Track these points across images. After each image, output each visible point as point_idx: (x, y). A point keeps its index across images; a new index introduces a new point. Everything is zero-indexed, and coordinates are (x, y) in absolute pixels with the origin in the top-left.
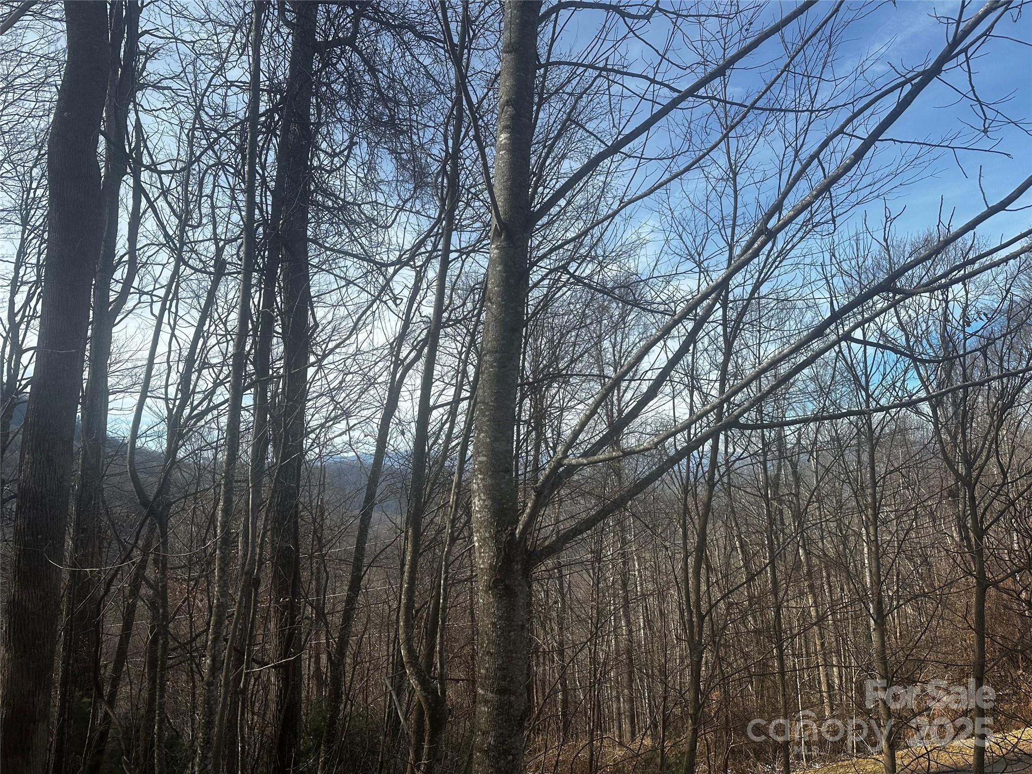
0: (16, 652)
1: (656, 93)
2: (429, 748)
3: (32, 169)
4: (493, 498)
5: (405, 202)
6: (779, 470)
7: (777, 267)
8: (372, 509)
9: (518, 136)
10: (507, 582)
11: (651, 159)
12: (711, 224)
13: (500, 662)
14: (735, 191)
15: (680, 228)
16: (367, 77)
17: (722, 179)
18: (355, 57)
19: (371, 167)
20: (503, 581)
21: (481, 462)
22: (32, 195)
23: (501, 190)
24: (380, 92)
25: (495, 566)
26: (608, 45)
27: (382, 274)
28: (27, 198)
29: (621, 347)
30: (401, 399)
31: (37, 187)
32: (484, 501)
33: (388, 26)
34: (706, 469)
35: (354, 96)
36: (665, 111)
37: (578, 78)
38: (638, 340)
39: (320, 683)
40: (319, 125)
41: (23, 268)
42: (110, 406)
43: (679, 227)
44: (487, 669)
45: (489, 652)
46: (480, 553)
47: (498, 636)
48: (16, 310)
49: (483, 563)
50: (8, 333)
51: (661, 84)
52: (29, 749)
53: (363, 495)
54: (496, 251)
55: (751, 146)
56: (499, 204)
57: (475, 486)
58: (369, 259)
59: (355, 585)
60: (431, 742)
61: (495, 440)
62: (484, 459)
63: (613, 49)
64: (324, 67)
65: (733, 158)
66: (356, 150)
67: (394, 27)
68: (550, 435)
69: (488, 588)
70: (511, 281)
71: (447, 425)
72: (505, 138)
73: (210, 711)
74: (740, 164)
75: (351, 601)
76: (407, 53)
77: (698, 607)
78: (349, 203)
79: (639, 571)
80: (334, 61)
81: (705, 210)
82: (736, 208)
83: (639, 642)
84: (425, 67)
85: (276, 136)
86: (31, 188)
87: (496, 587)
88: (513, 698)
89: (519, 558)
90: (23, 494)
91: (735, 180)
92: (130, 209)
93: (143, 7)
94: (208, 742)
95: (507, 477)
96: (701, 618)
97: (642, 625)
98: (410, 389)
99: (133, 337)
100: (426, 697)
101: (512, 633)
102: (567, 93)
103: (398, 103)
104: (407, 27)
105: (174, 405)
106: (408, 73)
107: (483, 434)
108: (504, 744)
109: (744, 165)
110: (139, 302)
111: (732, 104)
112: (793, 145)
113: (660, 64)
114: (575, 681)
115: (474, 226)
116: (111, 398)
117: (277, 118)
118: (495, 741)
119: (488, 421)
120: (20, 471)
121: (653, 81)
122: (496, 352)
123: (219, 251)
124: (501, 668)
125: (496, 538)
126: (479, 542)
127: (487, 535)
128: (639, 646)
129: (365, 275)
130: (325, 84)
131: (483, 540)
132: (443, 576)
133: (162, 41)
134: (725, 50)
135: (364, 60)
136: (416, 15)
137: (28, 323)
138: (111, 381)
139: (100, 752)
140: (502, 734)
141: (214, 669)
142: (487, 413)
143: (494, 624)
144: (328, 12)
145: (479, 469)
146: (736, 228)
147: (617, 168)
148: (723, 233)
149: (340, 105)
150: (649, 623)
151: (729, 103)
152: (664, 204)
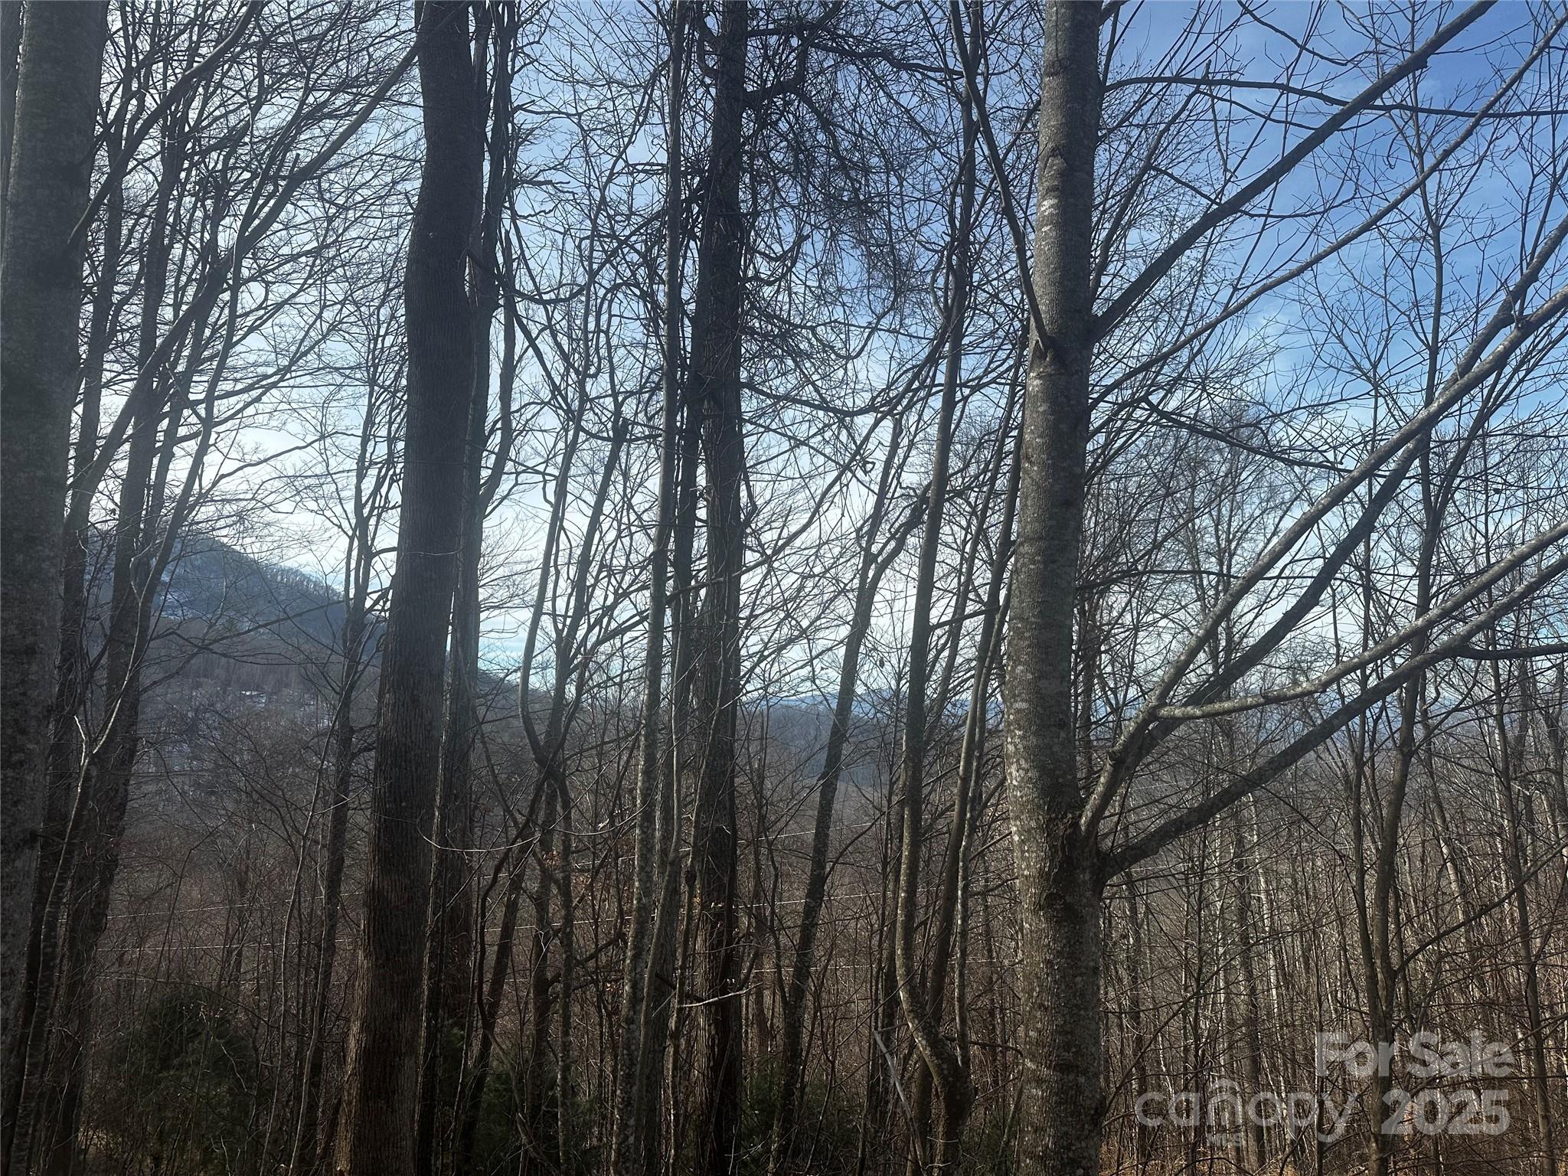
0: (377, 959)
1: (1291, 108)
2: (946, 1145)
3: (379, 308)
4: (1041, 768)
5: (879, 318)
6: (1524, 728)
7: (1522, 381)
8: (836, 778)
9: (1071, 200)
10: (1068, 899)
11: (1283, 217)
12: (1394, 315)
13: (1060, 1021)
14: (1439, 257)
15: (1339, 325)
16: (821, 137)
17: (1413, 238)
18: (804, 109)
19: (825, 271)
20: (1061, 898)
21: (1018, 711)
22: (379, 346)
23: (1044, 286)
24: (840, 158)
25: (1048, 874)
26: (1205, 40)
27: (846, 427)
28: (375, 349)
29: (1229, 525)
30: (875, 613)
31: (386, 334)
32: (1027, 771)
33: (852, 56)
34: (1396, 726)
35: (802, 166)
36: (1319, 136)
37: (1156, 100)
38: (1257, 512)
39: (766, 1033)
40: (756, 214)
41: (372, 443)
42: (483, 627)
43: (1337, 323)
44: (1039, 1031)
45: (1041, 1005)
46: (1023, 852)
47: (1055, 982)
48: (364, 500)
49: (1028, 867)
50: (354, 530)
51: (1301, 92)
52: (393, 1092)
53: (823, 757)
54: (1037, 382)
55: (1466, 179)
56: (1043, 308)
57: (1011, 748)
58: (825, 406)
59: (816, 890)
60: (947, 1135)
61: (1041, 676)
62: (1024, 705)
63: (1214, 47)
64: (761, 129)
65: (1432, 202)
66: (807, 247)
67: (860, 56)
68: (1109, 669)
69: (1038, 907)
70: (1064, 427)
71: (946, 653)
72: (1052, 206)
73: (631, 1060)
74: (1446, 211)
75: (810, 912)
76: (881, 94)
77: (1386, 958)
78: (796, 326)
79: (1267, 892)
80: (774, 117)
81: (1382, 293)
82: (1440, 286)
83: (1269, 1008)
84: (907, 111)
85: (694, 238)
86: (378, 336)
87: (1050, 906)
88: (1082, 1080)
89: (1086, 863)
90: (383, 745)
91: (1437, 239)
92: (502, 355)
93: (514, 73)
94: (629, 1104)
95: (1063, 735)
96: (1391, 975)
97: (1273, 979)
98: (888, 597)
99: (508, 534)
100: (939, 1066)
101: (1079, 979)
102: (1138, 126)
103: (867, 170)
104: (879, 55)
105: (564, 625)
106: (884, 123)
107: (1020, 668)
108: (1069, 1150)
109: (1453, 213)
110: (516, 484)
111: (1429, 111)
112: (1550, 169)
113: (1297, 60)
114: (1159, 1063)
115: (985, 345)
116: (483, 616)
117: (696, 210)
118: (1055, 1143)
119: (1029, 646)
120: (379, 716)
121: (1286, 89)
122: (1040, 538)
123: (618, 406)
124: (1061, 1031)
125: (1048, 829)
126: (1020, 836)
127: (1033, 824)
128: (1269, 1014)
129: (821, 432)
130: (761, 154)
131: (1025, 831)
132: (960, 884)
133: (539, 118)
134: (1413, 22)
135: (815, 111)
136: (893, 35)
137: (379, 516)
138: (483, 594)
139: (476, 1106)
140: (1066, 1133)
141: (635, 999)
142: (1027, 635)
143: (1048, 962)
144: (765, 47)
145: (1017, 721)
146: (1442, 318)
147: (1221, 235)
148: (1418, 329)
149: (784, 181)
150: (1287, 978)
151: (1423, 110)
152: (1309, 288)
